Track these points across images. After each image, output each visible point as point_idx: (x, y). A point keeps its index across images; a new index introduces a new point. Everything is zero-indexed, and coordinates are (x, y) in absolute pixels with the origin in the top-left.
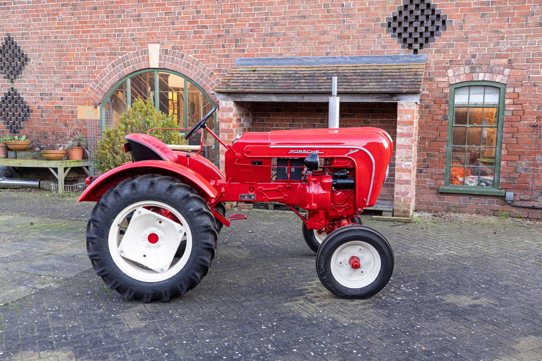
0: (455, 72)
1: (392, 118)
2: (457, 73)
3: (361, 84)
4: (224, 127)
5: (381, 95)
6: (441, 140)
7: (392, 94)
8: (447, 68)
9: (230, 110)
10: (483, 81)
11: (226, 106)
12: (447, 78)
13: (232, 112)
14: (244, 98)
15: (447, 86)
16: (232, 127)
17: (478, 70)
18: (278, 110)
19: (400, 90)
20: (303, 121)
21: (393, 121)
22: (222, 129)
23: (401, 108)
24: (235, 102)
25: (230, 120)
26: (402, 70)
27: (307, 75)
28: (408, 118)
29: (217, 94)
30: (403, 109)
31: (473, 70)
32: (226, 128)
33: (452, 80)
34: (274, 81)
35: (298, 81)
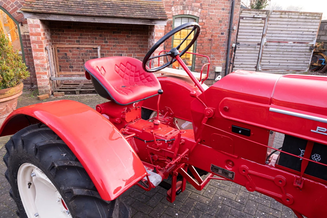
0: (175, 9)
1: (143, 34)
2: (176, 10)
3: (131, 12)
4: (34, 39)
5: (145, 20)
6: (168, 47)
7: (152, 20)
8: (171, 6)
9: (38, 26)
10: (189, 15)
11: (34, 23)
12: (171, 12)
13: (39, 27)
14: (48, 18)
15: (171, 17)
16: (41, 39)
17: (186, 8)
18: (69, 27)
19: (157, 17)
20: (88, 35)
21: (143, 36)
22: (33, 41)
23: (157, 29)
24: (41, 20)
25: (39, 34)
26: (151, 5)
27: (92, 3)
28: (160, 35)
29: (24, 13)
30: (158, 29)
31: (184, 8)
32: (36, 40)
33: (174, 13)
34: (69, 6)
35: (88, 7)
